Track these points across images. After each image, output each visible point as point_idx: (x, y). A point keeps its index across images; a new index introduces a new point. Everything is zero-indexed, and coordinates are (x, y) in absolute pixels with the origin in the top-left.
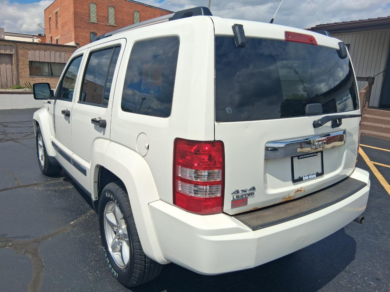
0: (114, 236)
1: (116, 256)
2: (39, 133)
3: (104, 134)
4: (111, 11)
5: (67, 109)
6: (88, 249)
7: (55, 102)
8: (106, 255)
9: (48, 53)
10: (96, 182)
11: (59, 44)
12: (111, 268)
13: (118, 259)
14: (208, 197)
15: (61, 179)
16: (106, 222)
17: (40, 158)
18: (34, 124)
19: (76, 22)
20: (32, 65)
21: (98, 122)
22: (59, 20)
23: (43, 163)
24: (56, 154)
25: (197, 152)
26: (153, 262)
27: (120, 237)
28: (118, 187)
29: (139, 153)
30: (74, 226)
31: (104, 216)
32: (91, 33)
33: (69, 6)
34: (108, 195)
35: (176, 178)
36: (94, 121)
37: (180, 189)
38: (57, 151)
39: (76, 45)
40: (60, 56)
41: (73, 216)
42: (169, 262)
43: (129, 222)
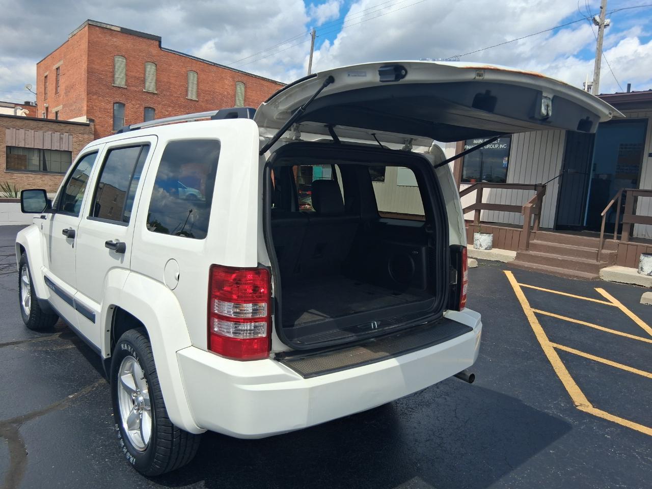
0: (132, 406)
1: (133, 435)
2: (24, 263)
3: (122, 262)
4: (151, 69)
5: (71, 228)
6: (94, 430)
7: (53, 217)
8: (119, 436)
9: (39, 134)
10: (108, 331)
11: (59, 119)
12: (127, 452)
13: (137, 440)
14: (252, 337)
15: (56, 336)
16: (122, 387)
17: (24, 303)
18: (17, 251)
19: (91, 84)
20: (10, 153)
21: (114, 245)
22: (62, 81)
23: (27, 310)
24: (49, 296)
25: (237, 282)
26: (183, 433)
27: (139, 407)
28: (138, 335)
29: (168, 286)
30: (73, 401)
31: (119, 379)
32: (114, 103)
33: (80, 60)
34: (124, 347)
35: (211, 315)
36: (109, 244)
37: (216, 329)
38: (53, 290)
39: (88, 122)
40: (61, 139)
41: (72, 387)
42: (203, 431)
43: (152, 381)
